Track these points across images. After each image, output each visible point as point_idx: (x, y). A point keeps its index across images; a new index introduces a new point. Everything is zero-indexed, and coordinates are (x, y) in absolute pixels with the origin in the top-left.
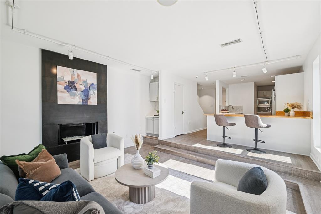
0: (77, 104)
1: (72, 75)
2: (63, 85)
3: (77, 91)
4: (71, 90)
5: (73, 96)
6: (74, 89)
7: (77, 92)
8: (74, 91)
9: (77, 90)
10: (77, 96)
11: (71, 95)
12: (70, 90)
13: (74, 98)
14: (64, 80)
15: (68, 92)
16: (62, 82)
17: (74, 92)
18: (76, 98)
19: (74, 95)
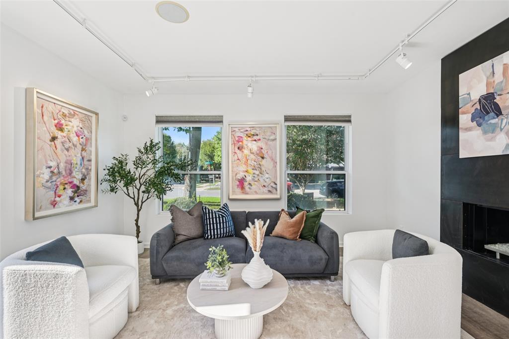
0: (501, 154)
1: (487, 78)
2: (469, 113)
3: (500, 117)
4: (486, 118)
5: (490, 134)
6: (492, 114)
7: (502, 120)
8: (494, 118)
9: (501, 113)
10: (501, 130)
11: (485, 132)
12: (484, 119)
13: (492, 139)
14: (471, 101)
15: (479, 125)
16: (467, 105)
17: (493, 121)
18: (498, 137)
19: (493, 129)
